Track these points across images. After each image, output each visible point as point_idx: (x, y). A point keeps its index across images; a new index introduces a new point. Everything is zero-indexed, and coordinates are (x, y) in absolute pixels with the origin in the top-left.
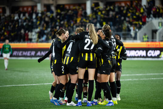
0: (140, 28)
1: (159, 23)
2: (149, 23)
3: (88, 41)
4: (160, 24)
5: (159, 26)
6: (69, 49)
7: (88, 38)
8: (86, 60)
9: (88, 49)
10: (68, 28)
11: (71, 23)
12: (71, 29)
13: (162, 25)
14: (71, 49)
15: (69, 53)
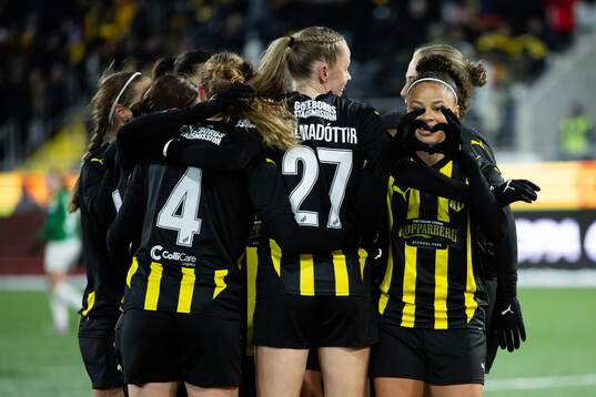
3: (300, 164)
6: (179, 212)
8: (303, 293)
10: (46, 74)
11: (64, 40)
12: (71, 81)
14: (199, 216)
15: (180, 241)
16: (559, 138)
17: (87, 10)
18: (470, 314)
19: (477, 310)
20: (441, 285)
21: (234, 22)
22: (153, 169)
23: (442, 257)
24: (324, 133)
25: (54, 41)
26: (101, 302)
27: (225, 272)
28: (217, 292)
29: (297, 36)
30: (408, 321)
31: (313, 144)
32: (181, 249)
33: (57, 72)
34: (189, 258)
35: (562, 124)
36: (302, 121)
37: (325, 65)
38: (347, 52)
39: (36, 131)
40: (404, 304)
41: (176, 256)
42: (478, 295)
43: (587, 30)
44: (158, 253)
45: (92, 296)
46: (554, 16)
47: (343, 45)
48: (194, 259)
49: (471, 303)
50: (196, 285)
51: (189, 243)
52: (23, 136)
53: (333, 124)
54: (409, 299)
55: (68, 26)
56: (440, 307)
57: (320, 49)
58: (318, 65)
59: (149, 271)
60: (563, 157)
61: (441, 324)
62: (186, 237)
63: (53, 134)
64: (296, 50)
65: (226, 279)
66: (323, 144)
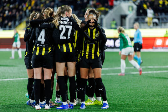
0: (106, 13)
1: (129, 7)
2: (117, 7)
3: (62, 28)
4: (131, 8)
5: (129, 10)
6: (41, 38)
7: (62, 24)
8: (64, 52)
9: (65, 38)
10: (19, 12)
11: (22, 7)
12: (23, 14)
13: (133, 9)
14: (45, 38)
15: (42, 43)
16: (111, 25)
17: (26, 1)
18: (98, 56)
19: (100, 55)
20: (93, 51)
21: (52, 4)
22: (37, 29)
23: (94, 46)
24: (67, 23)
25: (20, 7)
26: (29, 54)
27: (50, 48)
28: (49, 51)
29: (63, 7)
30: (87, 57)
31: (65, 25)
32: (42, 44)
33: (21, 13)
34: (44, 46)
35: (111, 22)
36: (62, 21)
37: (67, 12)
38: (71, 10)
39: (17, 23)
40: (86, 54)
41: (41, 46)
42: (100, 53)
43: (116, 6)
44: (38, 45)
45: (27, 52)
46: (110, 3)
47: (71, 9)
48: (45, 46)
49: (98, 54)
50: (45, 50)
51: (43, 43)
52: (15, 23)
53: (68, 21)
54: (87, 54)
55: (23, 4)
56: (93, 55)
57: (66, 9)
58: (66, 12)
59: (37, 48)
60: (111, 28)
61: (93, 58)
62: (43, 42)
63: (20, 23)
64: (62, 9)
65: (51, 49)
66: (67, 25)
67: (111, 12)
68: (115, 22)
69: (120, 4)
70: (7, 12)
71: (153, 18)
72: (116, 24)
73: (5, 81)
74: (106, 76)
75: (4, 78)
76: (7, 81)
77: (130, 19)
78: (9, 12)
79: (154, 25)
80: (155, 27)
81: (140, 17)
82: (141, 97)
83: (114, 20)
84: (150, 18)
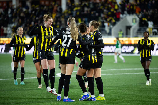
0: (114, 24)
1: (133, 19)
2: (123, 19)
4: (134, 21)
5: (133, 22)
7: (65, 34)
13: (136, 22)
66: (69, 34)
67: (118, 24)
68: (122, 32)
69: (125, 17)
70: (33, 23)
71: (153, 29)
72: (123, 34)
73: (31, 79)
74: (114, 75)
75: (31, 76)
76: (34, 79)
77: (134, 29)
78: (35, 23)
79: (153, 34)
80: (154, 36)
81: (142, 28)
82: (143, 93)
83: (121, 31)
84: (150, 28)
